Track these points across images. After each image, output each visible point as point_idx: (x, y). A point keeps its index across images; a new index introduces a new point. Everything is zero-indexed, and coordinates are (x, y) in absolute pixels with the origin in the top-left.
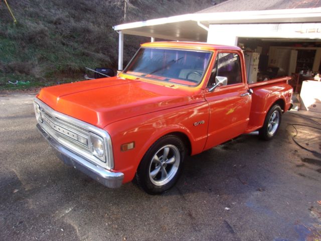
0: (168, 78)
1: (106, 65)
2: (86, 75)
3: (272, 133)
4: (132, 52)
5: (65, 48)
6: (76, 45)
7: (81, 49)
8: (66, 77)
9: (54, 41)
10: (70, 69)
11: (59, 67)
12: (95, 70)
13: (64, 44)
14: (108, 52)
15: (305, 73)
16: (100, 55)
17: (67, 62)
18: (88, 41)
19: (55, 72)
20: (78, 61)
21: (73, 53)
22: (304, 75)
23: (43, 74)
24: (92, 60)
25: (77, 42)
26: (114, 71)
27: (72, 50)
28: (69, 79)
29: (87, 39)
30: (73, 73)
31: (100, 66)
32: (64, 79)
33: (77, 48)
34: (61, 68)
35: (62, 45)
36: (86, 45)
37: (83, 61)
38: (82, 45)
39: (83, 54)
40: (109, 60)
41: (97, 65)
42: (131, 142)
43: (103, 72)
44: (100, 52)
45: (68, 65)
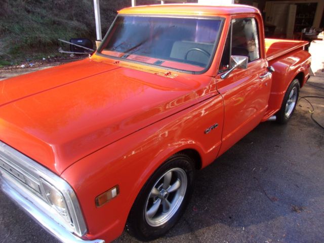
0: (161, 60)
1: (82, 34)
2: (60, 48)
3: (288, 114)
4: (111, 17)
5: (30, 17)
6: (44, 12)
7: (50, 16)
8: (36, 52)
9: (17, 9)
10: (40, 42)
11: (27, 40)
12: (70, 42)
13: (29, 12)
14: (83, 18)
15: (308, 31)
16: (74, 23)
17: (36, 34)
18: (58, 5)
19: (22, 47)
20: (49, 32)
21: (42, 21)
22: (307, 34)
23: (8, 50)
24: (66, 29)
25: (44, 8)
26: (92, 41)
27: (40, 19)
28: (40, 54)
29: (56, 4)
30: (45, 46)
31: (76, 37)
32: (34, 54)
33: (46, 16)
34: (29, 41)
35: (26, 13)
36: (56, 12)
37: (55, 32)
38: (51, 12)
39: (54, 23)
40: (86, 28)
41: (71, 35)
42: (113, 188)
43: (79, 44)
44: (74, 19)
45: (37, 37)
